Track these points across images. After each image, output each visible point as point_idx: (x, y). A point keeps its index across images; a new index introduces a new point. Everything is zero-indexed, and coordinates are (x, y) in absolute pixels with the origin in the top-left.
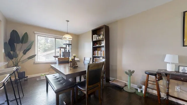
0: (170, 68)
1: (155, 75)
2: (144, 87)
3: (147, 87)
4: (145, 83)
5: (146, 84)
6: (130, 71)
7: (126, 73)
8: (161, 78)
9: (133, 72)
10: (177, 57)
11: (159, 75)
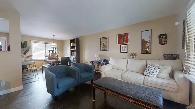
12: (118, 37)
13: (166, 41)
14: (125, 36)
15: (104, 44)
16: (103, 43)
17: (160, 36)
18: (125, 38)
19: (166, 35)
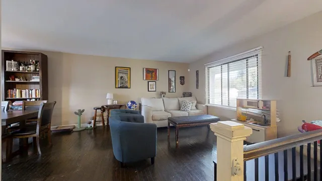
0: (109, 103)
1: (101, 109)
2: (93, 121)
3: (95, 121)
4: (93, 118)
5: (95, 118)
6: (80, 110)
7: (76, 113)
8: (104, 111)
9: (83, 111)
10: (112, 95)
11: (103, 109)
12: (145, 71)
13: (184, 82)
14: (153, 72)
15: (122, 77)
16: (121, 75)
17: (181, 77)
18: (154, 74)
19: (184, 77)
